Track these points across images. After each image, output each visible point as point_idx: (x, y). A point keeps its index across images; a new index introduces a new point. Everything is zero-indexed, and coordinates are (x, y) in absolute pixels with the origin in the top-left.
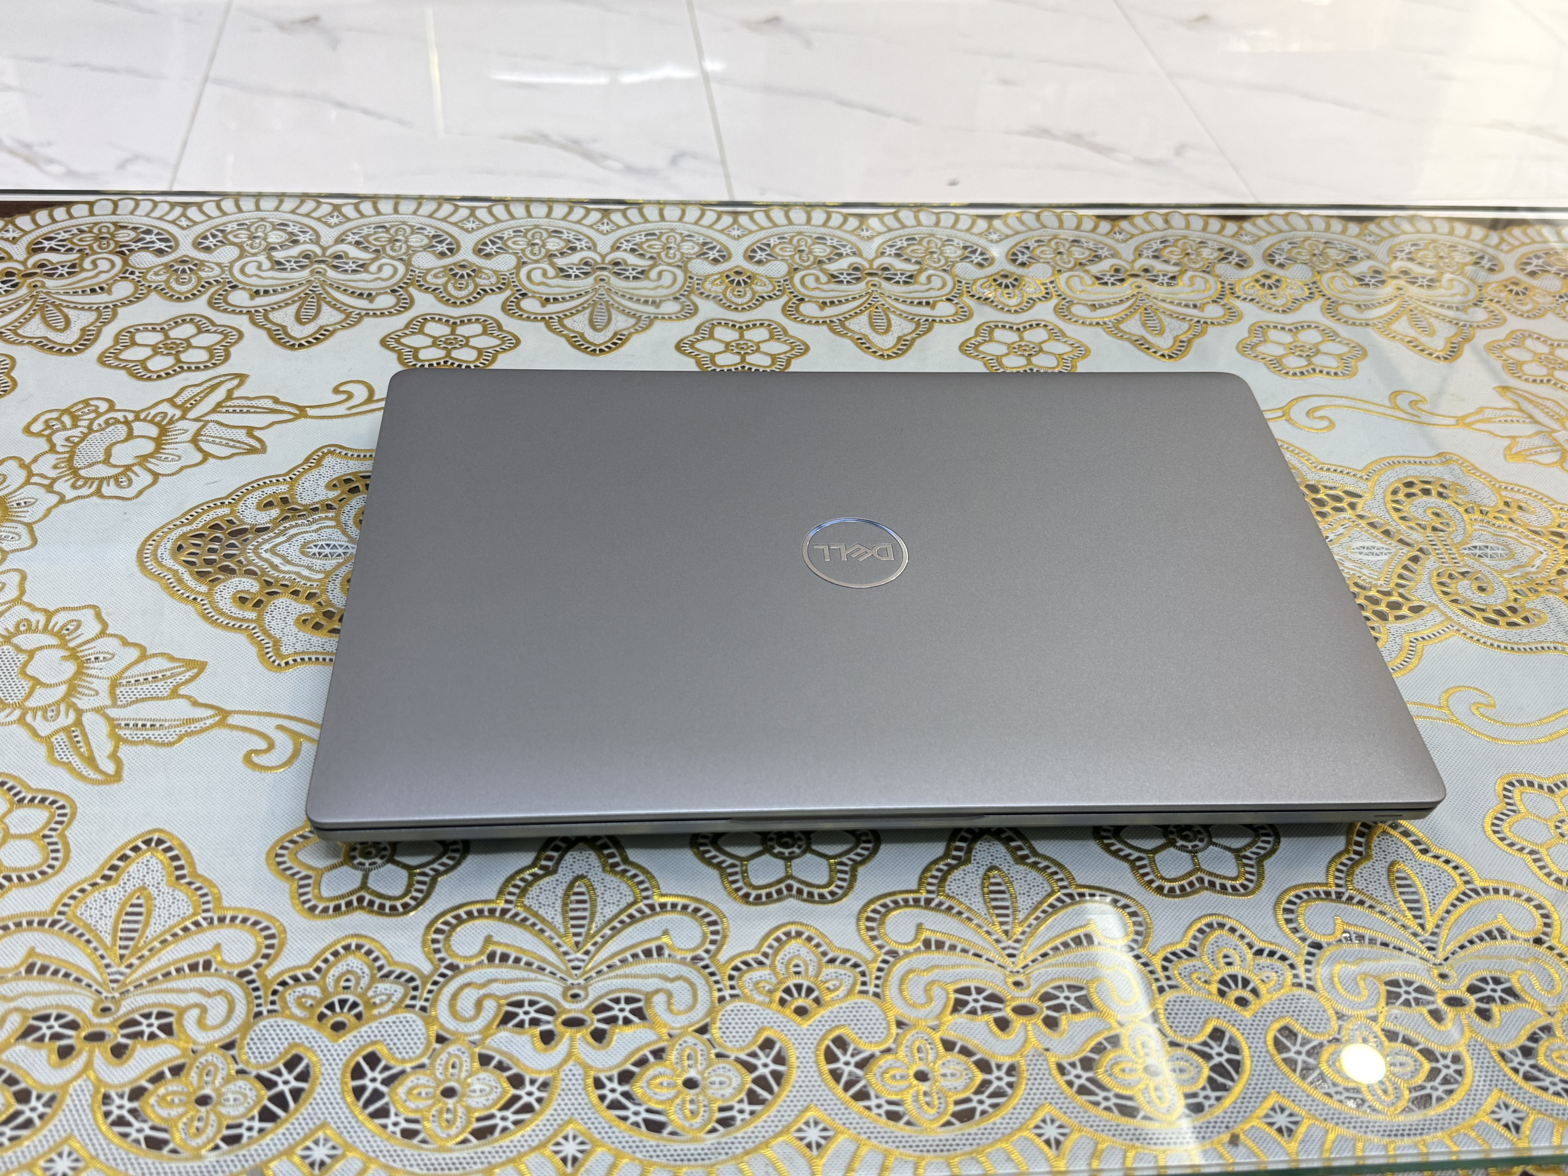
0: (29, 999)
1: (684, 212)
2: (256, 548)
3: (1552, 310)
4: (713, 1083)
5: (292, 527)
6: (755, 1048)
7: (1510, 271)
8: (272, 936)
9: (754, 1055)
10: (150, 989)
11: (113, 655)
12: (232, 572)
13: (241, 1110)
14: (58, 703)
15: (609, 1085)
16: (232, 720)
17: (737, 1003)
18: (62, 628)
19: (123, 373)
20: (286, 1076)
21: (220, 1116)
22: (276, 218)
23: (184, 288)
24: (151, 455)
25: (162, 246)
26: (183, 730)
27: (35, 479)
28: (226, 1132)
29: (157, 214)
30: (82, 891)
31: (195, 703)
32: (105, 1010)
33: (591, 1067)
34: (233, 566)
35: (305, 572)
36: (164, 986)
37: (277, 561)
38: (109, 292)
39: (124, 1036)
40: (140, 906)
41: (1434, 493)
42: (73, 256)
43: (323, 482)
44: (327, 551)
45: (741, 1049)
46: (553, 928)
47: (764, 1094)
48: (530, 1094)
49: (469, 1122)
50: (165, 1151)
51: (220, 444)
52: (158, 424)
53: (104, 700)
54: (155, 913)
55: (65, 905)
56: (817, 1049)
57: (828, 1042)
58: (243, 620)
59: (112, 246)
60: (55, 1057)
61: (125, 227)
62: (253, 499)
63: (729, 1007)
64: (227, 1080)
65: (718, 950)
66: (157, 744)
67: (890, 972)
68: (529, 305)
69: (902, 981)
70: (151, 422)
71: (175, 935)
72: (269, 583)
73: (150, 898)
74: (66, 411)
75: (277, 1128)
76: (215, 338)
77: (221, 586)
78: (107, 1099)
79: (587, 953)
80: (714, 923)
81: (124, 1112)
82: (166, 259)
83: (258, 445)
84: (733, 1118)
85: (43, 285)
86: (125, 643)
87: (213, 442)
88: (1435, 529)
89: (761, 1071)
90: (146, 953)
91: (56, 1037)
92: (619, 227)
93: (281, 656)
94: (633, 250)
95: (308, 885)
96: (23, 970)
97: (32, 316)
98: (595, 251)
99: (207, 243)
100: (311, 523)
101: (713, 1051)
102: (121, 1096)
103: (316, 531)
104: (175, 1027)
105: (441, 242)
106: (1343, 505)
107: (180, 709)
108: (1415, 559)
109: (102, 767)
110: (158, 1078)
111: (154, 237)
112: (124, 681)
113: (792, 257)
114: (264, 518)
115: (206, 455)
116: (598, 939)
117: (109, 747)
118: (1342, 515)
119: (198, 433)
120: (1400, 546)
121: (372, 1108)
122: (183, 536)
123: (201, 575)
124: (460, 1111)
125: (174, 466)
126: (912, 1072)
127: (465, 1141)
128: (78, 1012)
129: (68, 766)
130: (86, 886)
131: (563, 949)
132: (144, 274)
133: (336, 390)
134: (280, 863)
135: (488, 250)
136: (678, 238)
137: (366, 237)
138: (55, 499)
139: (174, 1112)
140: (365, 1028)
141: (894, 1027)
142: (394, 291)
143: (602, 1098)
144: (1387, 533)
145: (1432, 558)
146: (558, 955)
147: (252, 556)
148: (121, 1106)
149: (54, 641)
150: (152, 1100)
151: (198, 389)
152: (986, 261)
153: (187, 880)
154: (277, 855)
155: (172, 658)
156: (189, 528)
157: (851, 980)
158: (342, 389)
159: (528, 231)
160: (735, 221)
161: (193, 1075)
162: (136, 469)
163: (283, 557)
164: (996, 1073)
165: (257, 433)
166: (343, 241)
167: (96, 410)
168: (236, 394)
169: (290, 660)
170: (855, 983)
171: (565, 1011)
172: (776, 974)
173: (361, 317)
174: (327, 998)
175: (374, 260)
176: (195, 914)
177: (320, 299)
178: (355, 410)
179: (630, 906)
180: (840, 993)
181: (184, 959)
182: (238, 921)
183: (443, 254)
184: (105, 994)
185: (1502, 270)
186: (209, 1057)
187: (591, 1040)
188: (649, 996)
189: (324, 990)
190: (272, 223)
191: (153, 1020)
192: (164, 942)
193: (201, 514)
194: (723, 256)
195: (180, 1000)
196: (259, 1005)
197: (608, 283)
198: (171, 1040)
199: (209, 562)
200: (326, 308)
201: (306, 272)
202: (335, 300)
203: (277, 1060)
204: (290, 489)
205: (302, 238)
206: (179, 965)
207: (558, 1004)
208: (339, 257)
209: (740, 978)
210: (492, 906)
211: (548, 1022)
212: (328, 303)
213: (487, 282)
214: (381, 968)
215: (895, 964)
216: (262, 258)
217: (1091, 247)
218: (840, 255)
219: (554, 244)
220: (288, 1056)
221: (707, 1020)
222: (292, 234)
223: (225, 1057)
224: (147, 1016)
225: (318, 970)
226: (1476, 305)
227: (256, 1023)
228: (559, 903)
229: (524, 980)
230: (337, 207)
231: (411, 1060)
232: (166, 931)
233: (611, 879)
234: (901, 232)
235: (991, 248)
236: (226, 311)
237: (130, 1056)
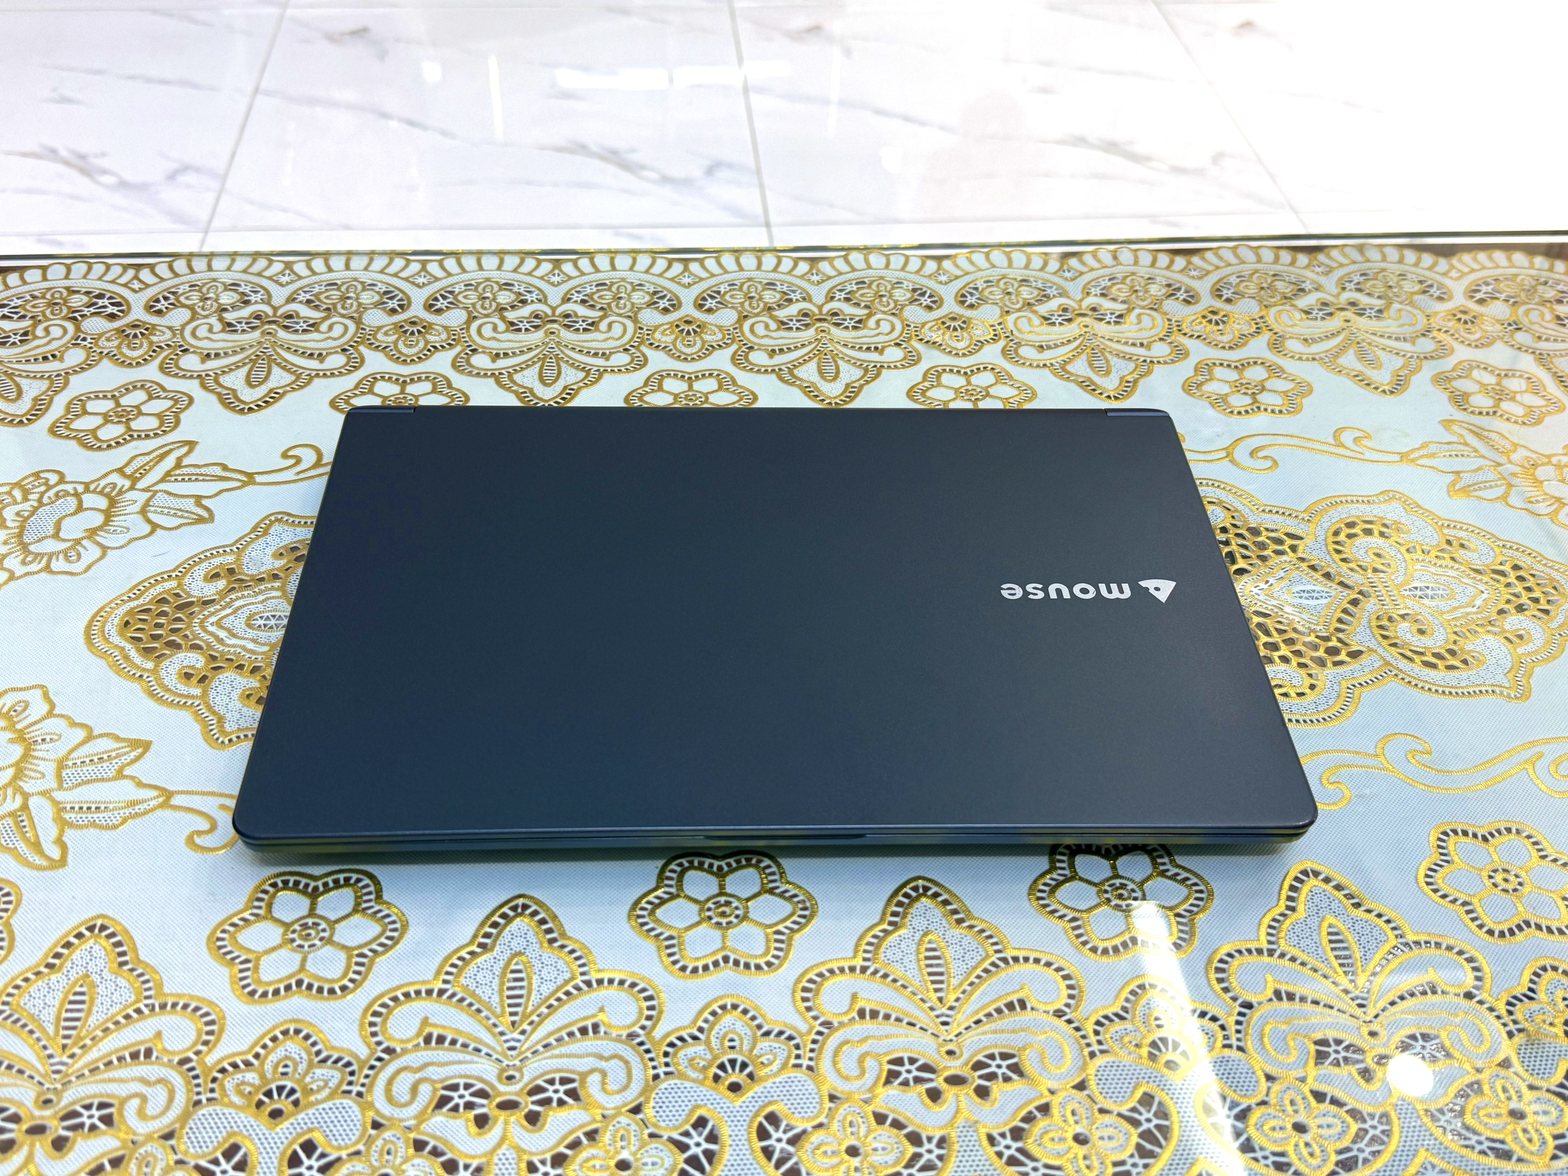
1: (634, 261)
2: (202, 622)
3: (1501, 338)
4: (645, 1164)
5: (238, 598)
6: (688, 1127)
7: (1459, 300)
8: (213, 1022)
9: (687, 1134)
10: (92, 1079)
11: (60, 736)
12: (178, 647)
14: (5, 787)
15: (542, 1169)
16: (176, 801)
17: (672, 1082)
18: (10, 710)
19: (74, 442)
20: (224, 1165)
22: (228, 278)
23: (135, 354)
24: (100, 528)
25: (115, 310)
26: (127, 812)
29: (109, 277)
30: (26, 980)
31: (140, 784)
32: (47, 1102)
33: (524, 1151)
34: (179, 641)
35: (251, 646)
36: (106, 1076)
37: (223, 634)
38: (62, 360)
39: (65, 1128)
40: (83, 993)
41: (1376, 533)
42: (26, 323)
43: (270, 551)
44: (273, 623)
45: (674, 1128)
46: (490, 1008)
47: (697, 1174)
51: (168, 514)
52: (107, 495)
53: (51, 783)
54: (98, 1001)
55: (9, 995)
56: (749, 1126)
57: (761, 1119)
58: (188, 696)
59: (65, 311)
61: (78, 292)
62: (201, 571)
63: (664, 1085)
64: (166, 1171)
65: (654, 1026)
66: (101, 827)
67: (824, 1044)
68: (481, 361)
69: (836, 1053)
70: (101, 493)
71: (117, 1023)
72: (214, 658)
73: (93, 985)
74: (17, 485)
76: (164, 404)
77: (167, 662)
79: (523, 1032)
80: (650, 998)
82: (117, 324)
83: (205, 514)
86: (72, 723)
87: (162, 513)
88: (1375, 570)
89: (694, 1150)
90: (88, 1042)
92: (570, 278)
93: (226, 733)
94: (583, 302)
95: (247, 970)
98: (546, 303)
99: (159, 306)
100: (257, 594)
101: (647, 1132)
103: (262, 602)
104: (115, 1118)
105: (391, 298)
106: (1286, 548)
107: (124, 790)
108: (1355, 602)
109: (48, 852)
110: (98, 1171)
111: (106, 302)
112: (70, 763)
113: (742, 304)
114: (210, 590)
115: (155, 527)
116: (535, 1018)
117: (54, 832)
118: (1284, 558)
119: (147, 504)
120: (1340, 589)
122: (131, 612)
123: (147, 651)
125: (121, 539)
126: (843, 1148)
128: (20, 1104)
129: (14, 852)
130: (30, 975)
131: (499, 1030)
132: (96, 339)
133: (285, 455)
134: (221, 948)
135: (439, 305)
136: (629, 287)
137: (317, 295)
138: (5, 576)
140: (302, 1115)
141: (826, 1099)
142: (344, 350)
144: (1327, 576)
145: (1372, 600)
146: (494, 1036)
147: (197, 629)
151: (147, 458)
152: (936, 302)
153: (129, 967)
154: (218, 939)
155: (117, 738)
156: (136, 603)
157: (786, 1053)
158: (290, 453)
159: (479, 284)
160: (686, 269)
161: (133, 1167)
162: (85, 542)
163: (229, 631)
164: (927, 1146)
165: (205, 502)
166: (294, 300)
167: (47, 482)
168: (186, 462)
169: (234, 737)
170: (789, 1057)
171: (499, 1094)
172: (711, 1049)
173: (311, 378)
174: (265, 1085)
175: (324, 319)
176: (137, 1001)
177: (271, 360)
178: (302, 476)
179: (567, 982)
180: (775, 1067)
181: (125, 1048)
182: (179, 1008)
183: (393, 311)
184: (47, 1085)
185: (1451, 298)
186: (148, 1147)
187: (525, 1123)
188: (584, 1076)
189: (262, 1076)
190: (223, 283)
191: (94, 1111)
192: (106, 1030)
193: (147, 589)
194: (673, 306)
195: (121, 1090)
196: (198, 1093)
197: (558, 336)
198: (111, 1131)
199: (155, 638)
200: (276, 370)
201: (257, 334)
202: (286, 360)
203: (215, 1149)
204: (238, 559)
205: (253, 298)
206: (120, 1054)
207: (493, 1087)
208: (290, 317)
209: (675, 1054)
210: (429, 986)
211: (483, 1106)
212: (278, 365)
213: (437, 338)
214: (318, 1053)
215: (829, 1036)
216: (213, 320)
217: (1040, 286)
218: (790, 301)
219: (505, 298)
220: (227, 1145)
221: (642, 1099)
222: (243, 294)
223: (164, 1147)
224: (88, 1107)
225: (257, 1056)
226: (1423, 335)
227: (195, 1112)
228: (496, 981)
229: (460, 1062)
230: (288, 266)
231: (347, 1147)
232: (107, 1020)
233: (549, 955)
234: (851, 276)
235: (941, 290)
236: (176, 375)
237: (71, 1149)
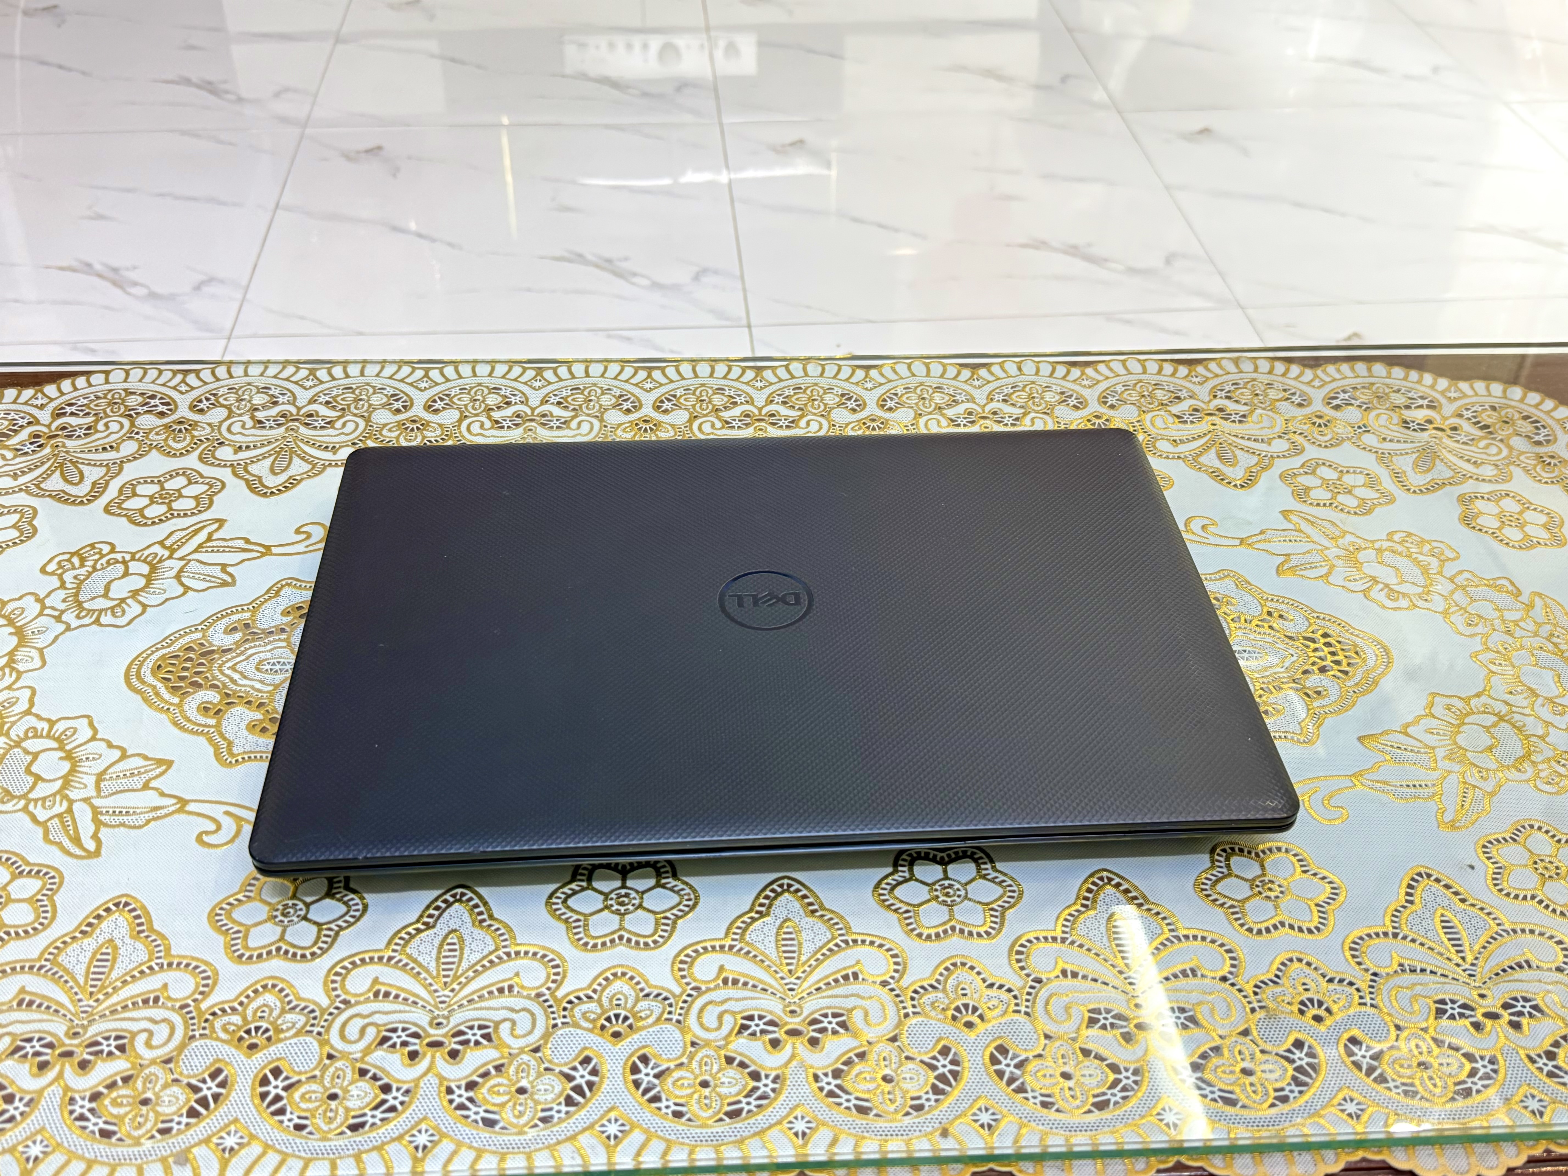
0: (18, 1025)
1: (606, 368)
2: (221, 666)
3: (1349, 439)
4: (539, 1091)
5: (251, 648)
6: (576, 1064)
8: (208, 978)
9: (574, 1069)
10: (111, 1018)
11: (101, 756)
12: (200, 686)
13: (173, 1109)
14: (54, 795)
15: (457, 1092)
16: (191, 807)
17: (567, 1030)
18: (61, 734)
19: (124, 519)
20: (210, 1083)
21: (157, 1114)
22: (261, 382)
23: (179, 446)
24: (142, 589)
25: (163, 408)
26: (151, 815)
27: (47, 611)
28: (161, 1126)
29: (161, 381)
30: (64, 943)
31: (162, 794)
32: (76, 1034)
33: (445, 1079)
34: (201, 681)
35: (258, 686)
36: (122, 1016)
37: (236, 676)
38: (118, 450)
39: (88, 1053)
40: (108, 954)
42: (90, 419)
43: (279, 610)
44: (278, 667)
45: (566, 1064)
46: (427, 971)
47: (579, 1098)
48: (395, 1098)
49: (346, 1119)
50: (114, 1139)
51: (199, 579)
52: (149, 563)
53: (91, 792)
54: (119, 960)
55: (50, 954)
56: (625, 1064)
57: (634, 1058)
58: (205, 725)
59: (123, 409)
60: (35, 1069)
61: (134, 393)
63: (560, 1032)
64: (165, 1086)
65: (557, 988)
66: (130, 827)
67: (692, 1003)
69: (701, 1010)
70: (145, 561)
71: (133, 977)
72: (228, 695)
73: (116, 948)
74: (76, 553)
75: (199, 1122)
76: (201, 488)
77: (190, 698)
78: (72, 1100)
79: (452, 990)
80: (557, 966)
81: (85, 1111)
82: (166, 420)
83: (229, 580)
84: (552, 1117)
85: (64, 446)
86: (110, 745)
87: (193, 578)
89: (578, 1081)
90: (110, 990)
91: (37, 1054)
92: (550, 383)
93: (232, 755)
94: (559, 403)
95: (238, 938)
96: (15, 1004)
97: (53, 472)
98: (527, 405)
99: (201, 406)
100: (266, 644)
101: (543, 1066)
102: (83, 1099)
103: (269, 651)
104: (127, 1047)
105: (397, 400)
107: (151, 798)
109: (86, 846)
110: (112, 1086)
111: (157, 402)
112: (107, 777)
113: (694, 406)
114: (228, 641)
115: (187, 589)
116: (463, 980)
117: (92, 830)
119: (181, 570)
121: (273, 1108)
122: (163, 658)
123: (175, 689)
124: (341, 1111)
125: (160, 599)
126: (698, 1081)
127: (342, 1133)
128: (55, 1035)
129: (59, 845)
130: (67, 939)
131: (433, 988)
132: (147, 434)
133: (298, 531)
134: (218, 921)
135: (437, 406)
136: (599, 391)
137: (334, 398)
138: (63, 627)
139: (122, 1111)
140: (274, 1048)
141: (689, 1045)
142: (354, 442)
143: (451, 1101)
146: (429, 992)
147: (216, 673)
148: (83, 1106)
149: (55, 745)
150: (107, 1102)
151: (185, 533)
153: (146, 934)
154: (217, 915)
155: (146, 758)
156: (168, 650)
157: (660, 1011)
158: (302, 530)
159: (472, 388)
160: (649, 376)
161: (139, 1084)
162: (129, 601)
163: (241, 673)
164: (764, 1081)
165: (229, 569)
166: (315, 401)
167: (100, 553)
168: (215, 537)
169: (240, 758)
170: (663, 1013)
171: (429, 1035)
172: (601, 1006)
173: (325, 467)
174: (245, 1025)
175: (339, 417)
176: (150, 960)
177: (292, 452)
178: (311, 548)
179: (491, 953)
180: (650, 1020)
181: (138, 995)
182: (182, 966)
183: (398, 411)
184: (76, 1022)
185: (1310, 404)
186: (152, 1069)
187: (448, 1058)
188: (497, 1024)
189: (244, 1018)
190: (257, 387)
191: (112, 1042)
192: (125, 982)
193: (177, 639)
194: (635, 407)
195: (134, 1027)
196: (193, 1030)
197: (535, 433)
198: (124, 1056)
199: (182, 678)
200: (296, 459)
201: (282, 429)
202: (305, 452)
203: (204, 1072)
204: (252, 616)
205: (281, 400)
206: (134, 1000)
207: (424, 1030)
208: (311, 415)
209: (572, 1009)
210: (381, 954)
211: (415, 1044)
212: (298, 456)
213: (433, 434)
214: (289, 1002)
215: (697, 998)
216: (246, 418)
217: (951, 392)
218: (735, 403)
219: (492, 400)
220: (213, 1069)
221: (542, 1042)
222: (273, 396)
223: (164, 1069)
224: (107, 1039)
225: (241, 1004)
226: (1280, 437)
227: (189, 1044)
228: (435, 952)
229: (400, 1012)
230: (312, 372)
231: (306, 1072)
232: (126, 974)
233: (478, 933)
234: (790, 382)
235: (866, 395)
236: (212, 464)
237: (93, 1068)
